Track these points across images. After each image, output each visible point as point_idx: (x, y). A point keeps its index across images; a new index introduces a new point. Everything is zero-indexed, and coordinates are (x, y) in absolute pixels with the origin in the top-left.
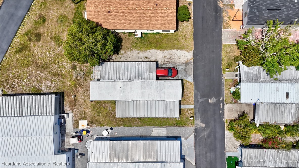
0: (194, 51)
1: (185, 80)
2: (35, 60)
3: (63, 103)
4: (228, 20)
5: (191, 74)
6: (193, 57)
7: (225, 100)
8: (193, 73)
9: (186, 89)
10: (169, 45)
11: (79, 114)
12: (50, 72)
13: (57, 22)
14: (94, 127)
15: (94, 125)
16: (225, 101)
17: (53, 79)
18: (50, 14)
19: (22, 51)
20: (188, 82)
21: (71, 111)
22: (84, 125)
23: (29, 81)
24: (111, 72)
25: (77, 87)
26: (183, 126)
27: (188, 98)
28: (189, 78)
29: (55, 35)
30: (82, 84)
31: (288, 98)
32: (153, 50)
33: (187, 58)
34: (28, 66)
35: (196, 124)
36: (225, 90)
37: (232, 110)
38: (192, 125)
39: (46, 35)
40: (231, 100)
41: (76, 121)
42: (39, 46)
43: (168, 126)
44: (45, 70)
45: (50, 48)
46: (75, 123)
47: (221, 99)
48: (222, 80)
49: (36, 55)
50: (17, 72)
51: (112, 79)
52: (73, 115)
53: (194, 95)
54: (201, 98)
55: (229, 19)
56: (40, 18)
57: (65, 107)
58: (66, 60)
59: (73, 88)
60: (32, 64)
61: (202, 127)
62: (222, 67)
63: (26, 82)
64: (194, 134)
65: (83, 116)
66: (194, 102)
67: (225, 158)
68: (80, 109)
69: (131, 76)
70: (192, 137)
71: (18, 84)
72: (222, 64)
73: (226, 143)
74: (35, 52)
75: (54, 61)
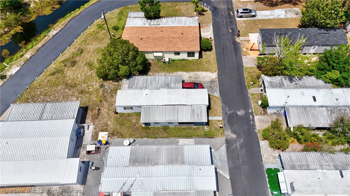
0: (218, 72)
1: (212, 95)
2: (65, 81)
3: (85, 116)
4: (246, 50)
5: (217, 90)
6: (217, 77)
7: (253, 111)
8: (218, 89)
9: (213, 102)
10: (195, 68)
11: (100, 126)
12: (78, 90)
13: (93, 53)
14: (115, 139)
15: (115, 137)
16: (255, 112)
17: (79, 96)
18: (88, 48)
19: (56, 74)
20: (214, 96)
21: (92, 124)
22: (104, 137)
23: (55, 97)
24: (139, 83)
25: (102, 103)
26: (212, 137)
27: (215, 110)
28: (216, 93)
29: (89, 62)
30: (108, 99)
31: (316, 101)
32: (179, 72)
33: (212, 78)
34: (58, 86)
35: (227, 135)
36: (252, 103)
37: (263, 121)
38: (222, 135)
39: (81, 62)
40: (261, 111)
41: (96, 133)
42: (72, 70)
43: (195, 137)
44: (74, 88)
45: (82, 72)
46: (95, 135)
47: (250, 111)
48: (248, 95)
49: (68, 76)
50: (46, 90)
51: (140, 88)
52: (93, 128)
53: (221, 108)
54: (229, 111)
55: (248, 50)
56: (78, 50)
57: (86, 120)
58: (96, 80)
59: (99, 103)
60: (62, 84)
61: (233, 138)
62: (246, 84)
63: (52, 98)
64: (225, 144)
65: (104, 128)
66: (222, 114)
67: (264, 170)
68: (103, 121)
69: (158, 86)
70: (224, 148)
71: (43, 100)
72: (246, 82)
73: (262, 154)
74: (68, 74)
75: (84, 81)
